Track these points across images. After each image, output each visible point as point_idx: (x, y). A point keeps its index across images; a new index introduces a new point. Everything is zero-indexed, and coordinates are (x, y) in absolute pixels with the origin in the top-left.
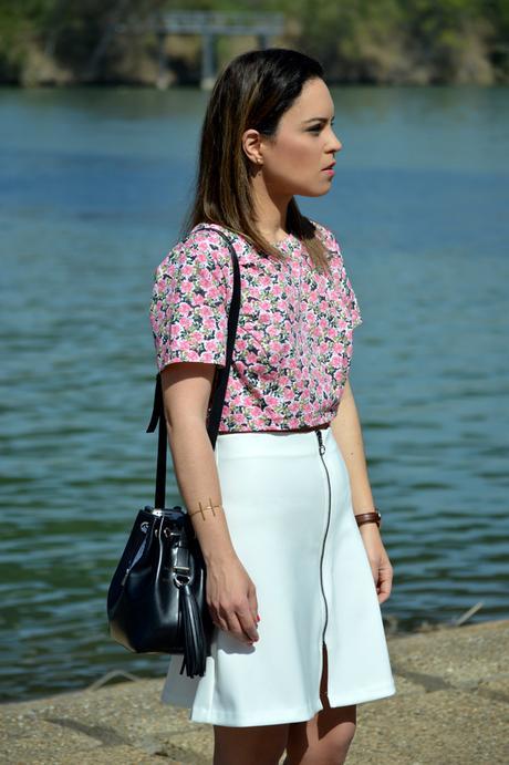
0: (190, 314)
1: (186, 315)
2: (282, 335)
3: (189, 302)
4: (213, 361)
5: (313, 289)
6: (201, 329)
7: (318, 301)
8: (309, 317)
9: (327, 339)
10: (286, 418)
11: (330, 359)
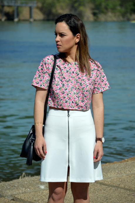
0: (38, 74)
1: (37, 74)
2: (57, 84)
3: (39, 71)
4: (40, 87)
5: (77, 75)
6: (40, 78)
7: (78, 78)
8: (74, 82)
9: (78, 89)
10: (58, 105)
11: (79, 94)
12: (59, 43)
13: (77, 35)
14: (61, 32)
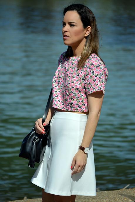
12: (67, 34)
13: (88, 28)
14: (71, 21)
